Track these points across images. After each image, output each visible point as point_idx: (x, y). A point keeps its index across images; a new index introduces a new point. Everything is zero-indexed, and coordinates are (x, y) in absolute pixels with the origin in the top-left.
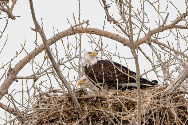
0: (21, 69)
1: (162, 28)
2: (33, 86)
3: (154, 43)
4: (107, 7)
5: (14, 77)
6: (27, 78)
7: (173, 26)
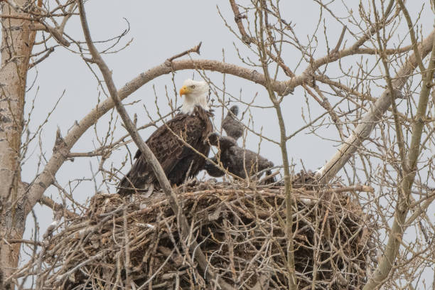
0: (77, 140)
1: (335, 56)
2: (101, 169)
3: (323, 82)
4: (240, 18)
5: (65, 154)
6: (90, 155)
7: (356, 49)
